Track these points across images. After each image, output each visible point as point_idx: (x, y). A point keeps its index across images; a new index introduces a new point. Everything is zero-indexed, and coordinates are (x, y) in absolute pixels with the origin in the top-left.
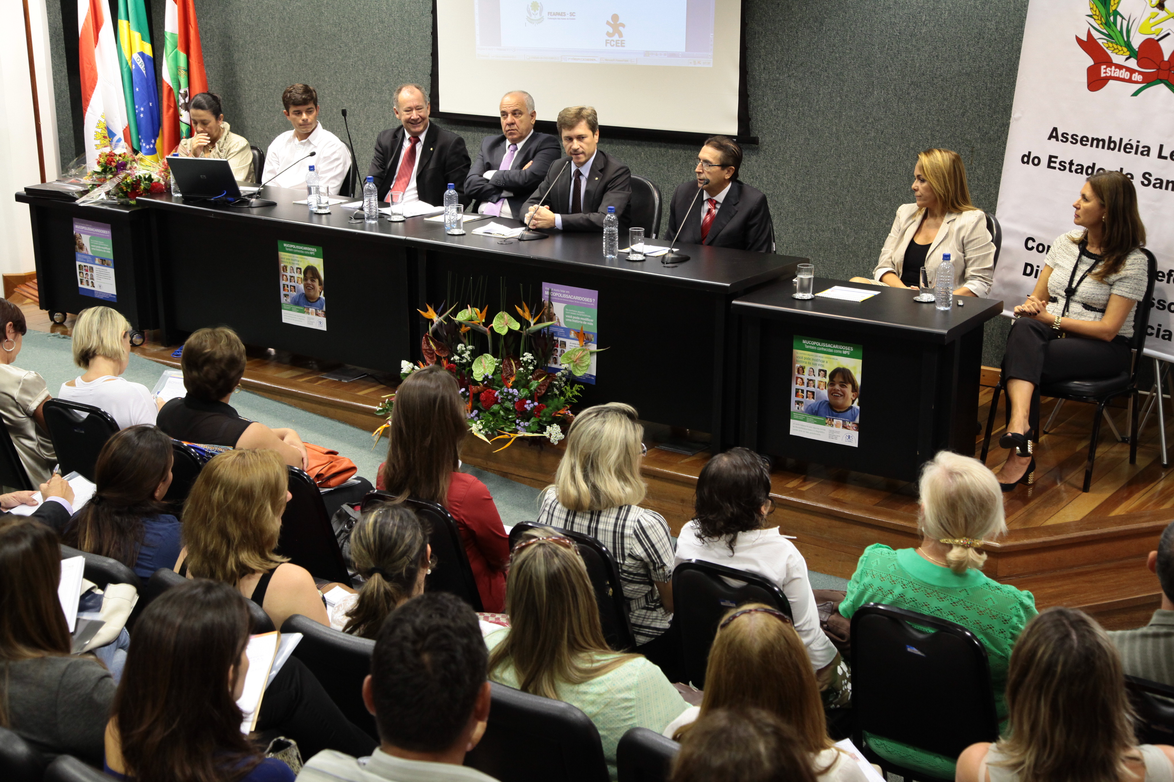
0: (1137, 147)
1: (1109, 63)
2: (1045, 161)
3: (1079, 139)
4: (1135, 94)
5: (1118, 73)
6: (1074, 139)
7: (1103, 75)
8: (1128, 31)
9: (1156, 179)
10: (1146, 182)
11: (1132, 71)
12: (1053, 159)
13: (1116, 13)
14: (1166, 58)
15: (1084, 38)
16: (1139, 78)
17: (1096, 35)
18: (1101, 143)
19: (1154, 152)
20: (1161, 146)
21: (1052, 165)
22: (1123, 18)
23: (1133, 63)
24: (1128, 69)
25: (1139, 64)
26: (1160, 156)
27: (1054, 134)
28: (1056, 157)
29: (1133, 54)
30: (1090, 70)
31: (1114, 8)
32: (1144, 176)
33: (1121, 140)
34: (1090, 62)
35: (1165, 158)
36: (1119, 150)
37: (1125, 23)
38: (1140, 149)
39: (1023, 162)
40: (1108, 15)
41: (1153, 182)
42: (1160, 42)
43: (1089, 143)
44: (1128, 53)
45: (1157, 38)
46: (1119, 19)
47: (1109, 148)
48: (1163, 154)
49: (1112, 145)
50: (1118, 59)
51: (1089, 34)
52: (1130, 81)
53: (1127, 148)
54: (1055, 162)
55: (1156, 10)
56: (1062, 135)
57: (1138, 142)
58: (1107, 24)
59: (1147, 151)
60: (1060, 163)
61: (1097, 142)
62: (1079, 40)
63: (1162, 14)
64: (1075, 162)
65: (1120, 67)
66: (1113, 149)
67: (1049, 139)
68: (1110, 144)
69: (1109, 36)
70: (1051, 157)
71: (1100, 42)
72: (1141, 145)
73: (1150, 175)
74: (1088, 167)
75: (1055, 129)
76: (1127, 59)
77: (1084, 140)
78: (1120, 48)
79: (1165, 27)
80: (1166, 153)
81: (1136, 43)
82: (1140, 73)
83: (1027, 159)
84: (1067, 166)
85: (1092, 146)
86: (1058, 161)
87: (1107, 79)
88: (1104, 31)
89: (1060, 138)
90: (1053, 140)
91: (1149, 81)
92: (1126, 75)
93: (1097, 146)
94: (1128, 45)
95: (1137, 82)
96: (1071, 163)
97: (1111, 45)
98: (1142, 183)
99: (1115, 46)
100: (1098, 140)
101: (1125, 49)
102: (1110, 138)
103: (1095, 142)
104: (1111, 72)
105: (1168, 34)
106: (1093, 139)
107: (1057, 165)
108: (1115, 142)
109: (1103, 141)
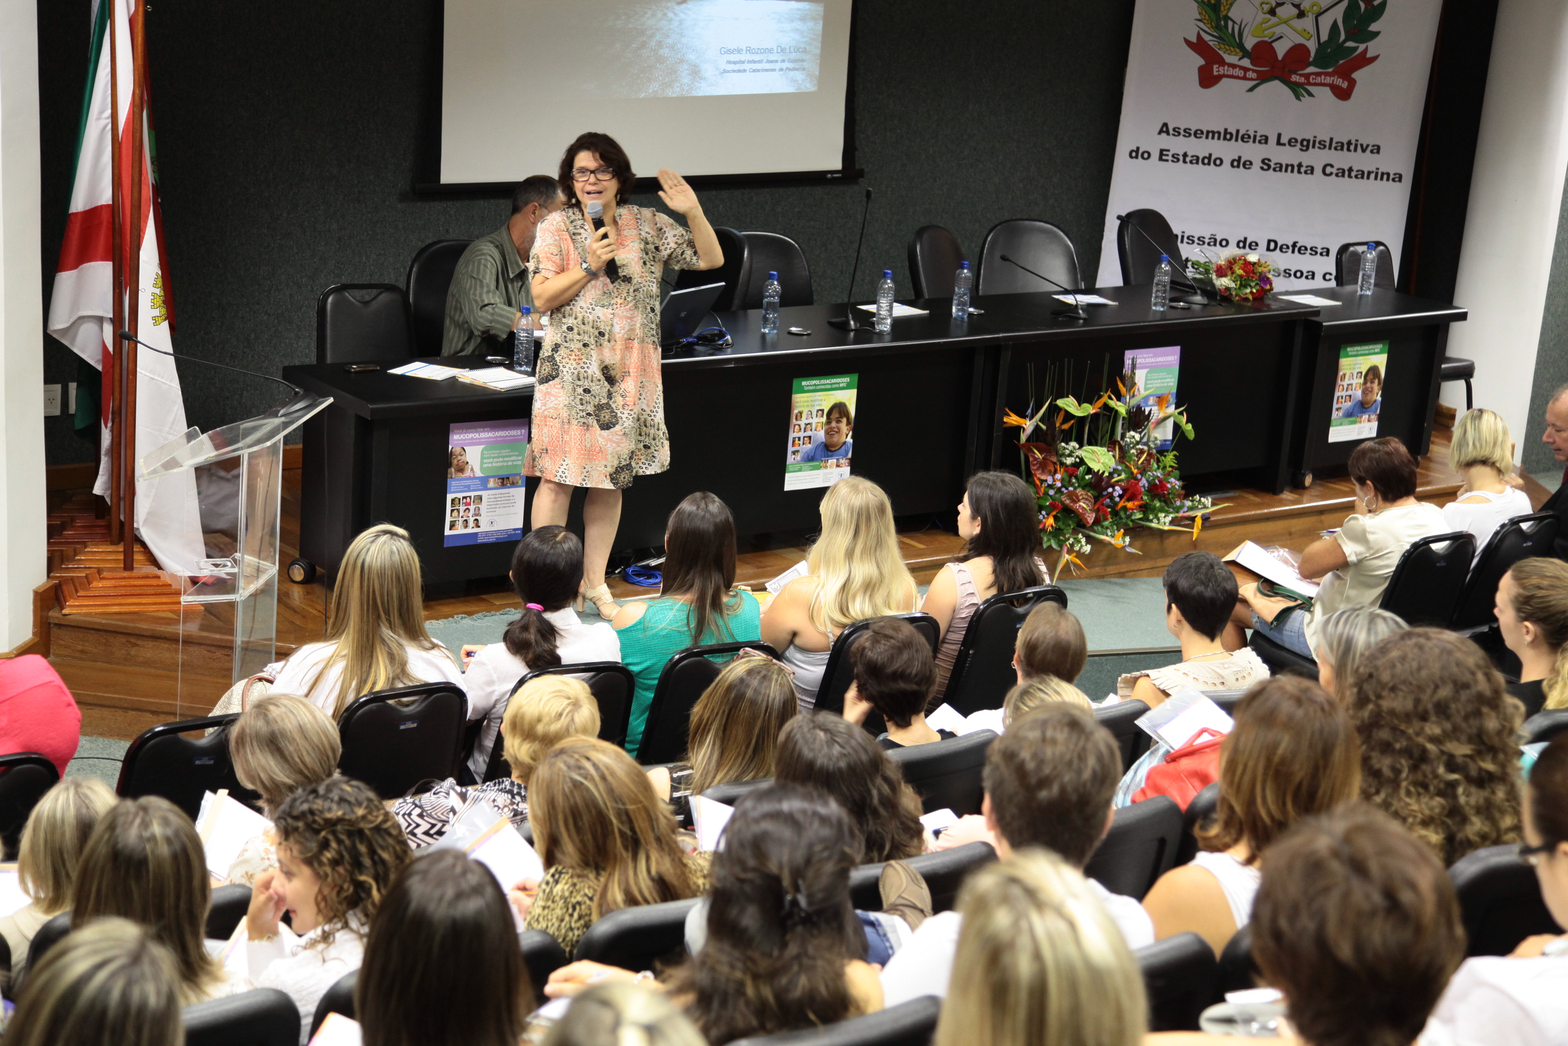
0: (1255, 137)
1: (1222, 62)
2: (1155, 155)
3: (1192, 132)
4: (1251, 89)
5: (1231, 71)
6: (1187, 133)
7: (1215, 73)
8: (1241, 34)
9: (1276, 164)
10: (1265, 167)
11: (1246, 70)
12: (1165, 153)
13: (1227, 18)
14: (1280, 57)
15: (1194, 39)
16: (1254, 75)
17: (1206, 37)
18: (1216, 135)
19: (1273, 140)
20: (1279, 136)
21: (1164, 158)
22: (1234, 22)
23: (1246, 62)
24: (1241, 68)
25: (1252, 63)
26: (1279, 143)
27: (1165, 129)
28: (1168, 151)
29: (1245, 54)
30: (1201, 69)
31: (1224, 13)
32: (1263, 161)
33: (1238, 131)
34: (1201, 62)
35: (1284, 145)
36: (1237, 140)
37: (1237, 28)
38: (1258, 138)
39: (1131, 156)
40: (1218, 19)
41: (1273, 166)
42: (1274, 44)
43: (1204, 136)
44: (1241, 54)
45: (1270, 40)
46: (1230, 24)
47: (1225, 139)
48: (1282, 141)
49: (1228, 136)
50: (1229, 58)
51: (1199, 36)
52: (1244, 78)
53: (1245, 138)
54: (1167, 155)
55: (1268, 16)
56: (1174, 130)
57: (1256, 132)
58: (1218, 27)
59: (1265, 140)
60: (1173, 156)
61: (1212, 134)
62: (1188, 42)
63: (1274, 20)
64: (1190, 154)
65: (1234, 66)
66: (1230, 139)
67: (1160, 133)
68: (1227, 136)
69: (1220, 38)
70: (1162, 151)
71: (1211, 43)
72: (1258, 135)
73: (1269, 160)
74: (1204, 158)
75: (1165, 125)
76: (1240, 59)
77: (1198, 134)
78: (1232, 49)
79: (1278, 30)
80: (1284, 140)
81: (1249, 43)
82: (1254, 71)
83: (1135, 154)
84: (1181, 158)
85: (1207, 137)
86: (1170, 154)
87: (1219, 78)
88: (1215, 34)
89: (1171, 132)
90: (1164, 135)
91: (1263, 78)
92: (1241, 73)
93: (1213, 138)
94: (1241, 46)
95: (1252, 79)
96: (1185, 155)
97: (1222, 46)
98: (1262, 168)
99: (1227, 47)
100: (1213, 133)
101: (1238, 50)
102: (1226, 130)
103: (1210, 135)
104: (1223, 70)
105: (1281, 37)
106: (1208, 132)
107: (1170, 158)
108: (1231, 134)
109: (1219, 133)
